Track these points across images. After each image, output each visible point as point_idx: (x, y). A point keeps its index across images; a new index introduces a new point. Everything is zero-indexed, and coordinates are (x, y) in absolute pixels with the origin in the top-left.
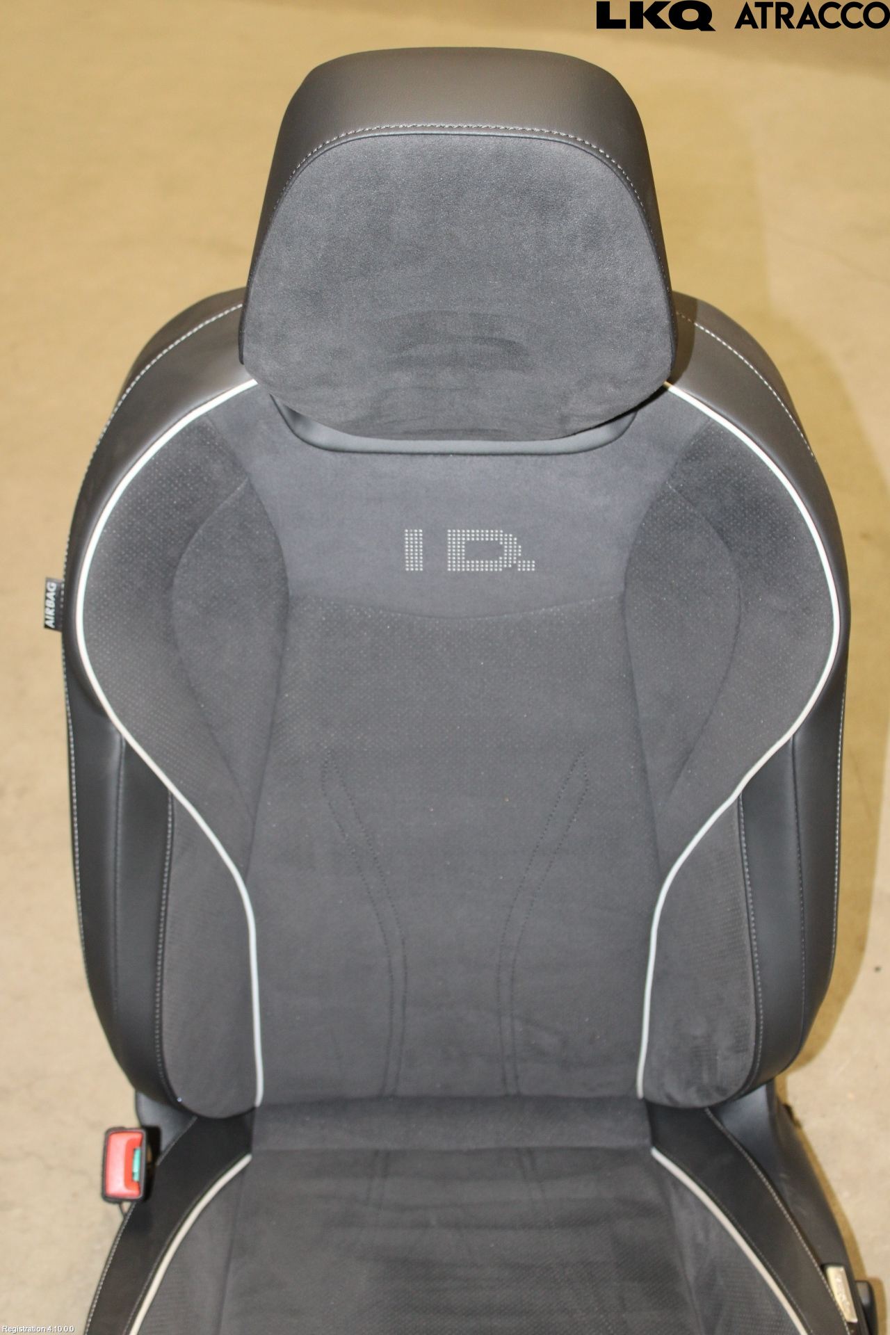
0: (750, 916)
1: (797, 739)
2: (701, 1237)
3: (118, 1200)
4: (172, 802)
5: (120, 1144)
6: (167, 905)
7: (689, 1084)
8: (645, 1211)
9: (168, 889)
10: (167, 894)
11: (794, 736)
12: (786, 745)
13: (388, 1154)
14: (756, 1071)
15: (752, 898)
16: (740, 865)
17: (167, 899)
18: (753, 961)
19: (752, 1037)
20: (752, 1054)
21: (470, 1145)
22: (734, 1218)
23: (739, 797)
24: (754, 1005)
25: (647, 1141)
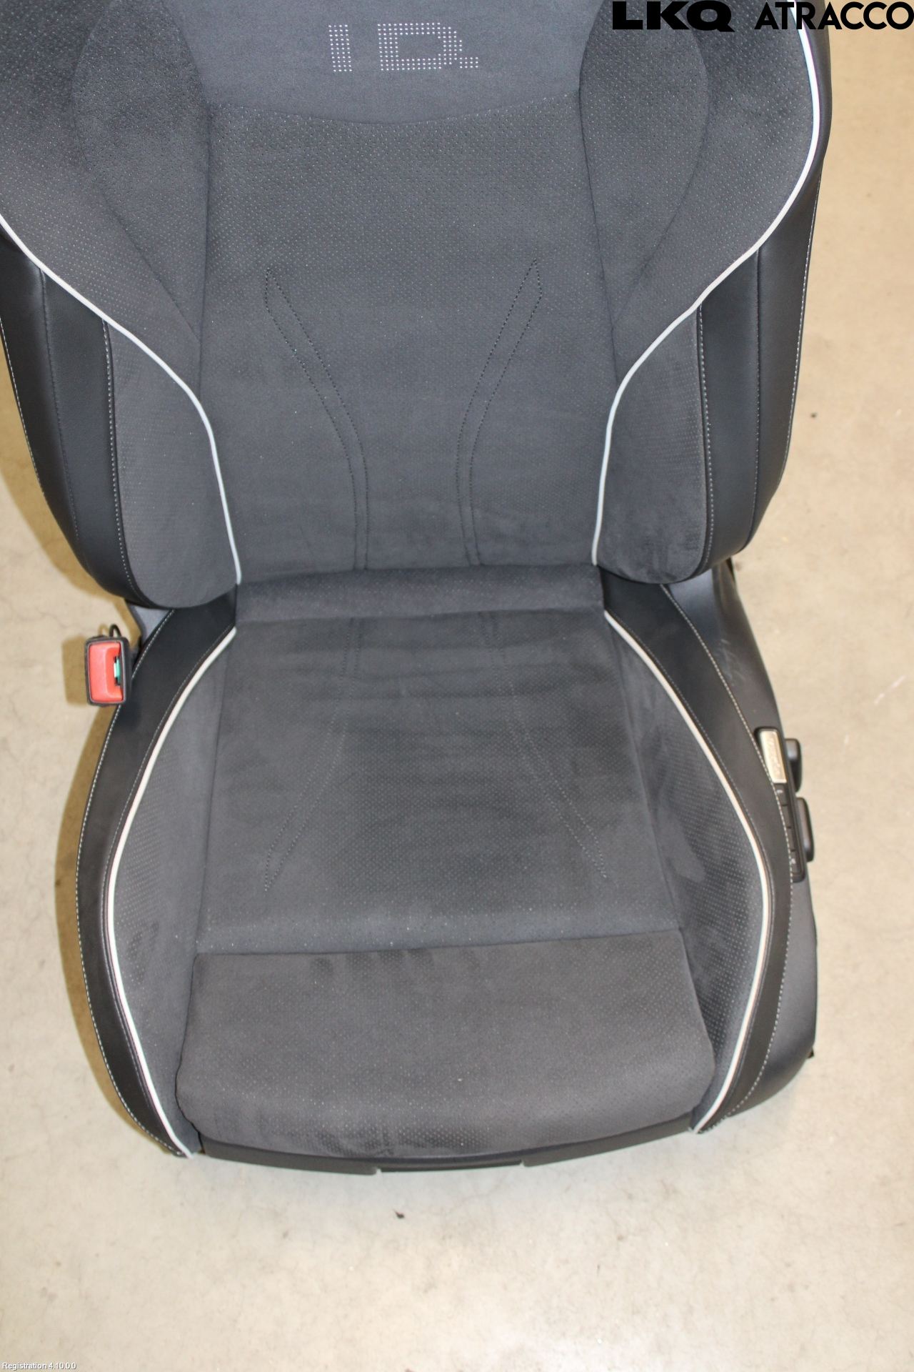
0: (706, 426)
1: (764, 251)
2: (648, 704)
3: (103, 705)
4: (108, 331)
5: (101, 652)
6: (115, 435)
7: (640, 565)
8: (597, 675)
9: (114, 419)
10: (114, 424)
11: (760, 249)
12: (752, 258)
13: (363, 622)
14: (704, 565)
15: (708, 409)
16: (697, 378)
17: (114, 429)
18: (706, 469)
19: (703, 537)
20: (702, 552)
21: (438, 610)
22: (678, 689)
23: (698, 308)
24: (706, 510)
25: (600, 603)
